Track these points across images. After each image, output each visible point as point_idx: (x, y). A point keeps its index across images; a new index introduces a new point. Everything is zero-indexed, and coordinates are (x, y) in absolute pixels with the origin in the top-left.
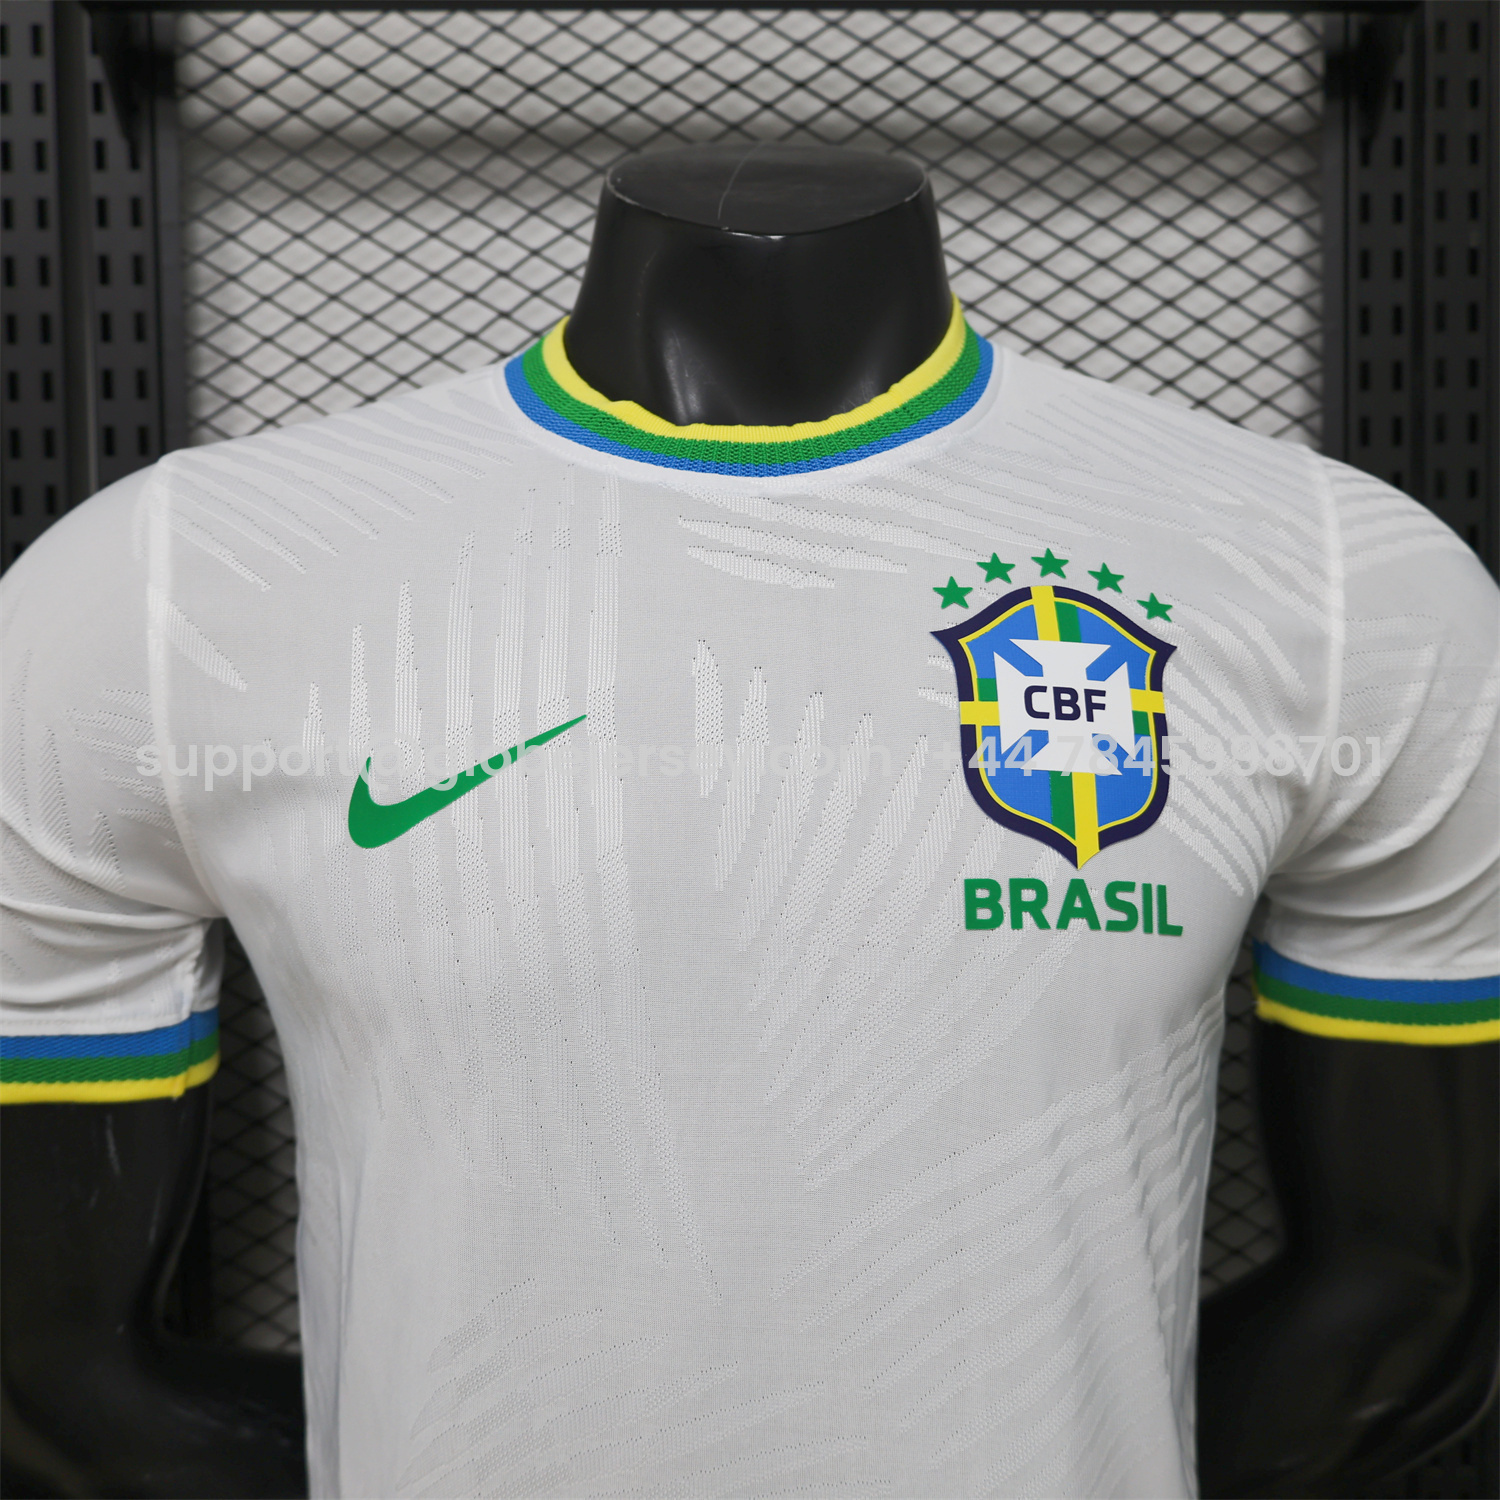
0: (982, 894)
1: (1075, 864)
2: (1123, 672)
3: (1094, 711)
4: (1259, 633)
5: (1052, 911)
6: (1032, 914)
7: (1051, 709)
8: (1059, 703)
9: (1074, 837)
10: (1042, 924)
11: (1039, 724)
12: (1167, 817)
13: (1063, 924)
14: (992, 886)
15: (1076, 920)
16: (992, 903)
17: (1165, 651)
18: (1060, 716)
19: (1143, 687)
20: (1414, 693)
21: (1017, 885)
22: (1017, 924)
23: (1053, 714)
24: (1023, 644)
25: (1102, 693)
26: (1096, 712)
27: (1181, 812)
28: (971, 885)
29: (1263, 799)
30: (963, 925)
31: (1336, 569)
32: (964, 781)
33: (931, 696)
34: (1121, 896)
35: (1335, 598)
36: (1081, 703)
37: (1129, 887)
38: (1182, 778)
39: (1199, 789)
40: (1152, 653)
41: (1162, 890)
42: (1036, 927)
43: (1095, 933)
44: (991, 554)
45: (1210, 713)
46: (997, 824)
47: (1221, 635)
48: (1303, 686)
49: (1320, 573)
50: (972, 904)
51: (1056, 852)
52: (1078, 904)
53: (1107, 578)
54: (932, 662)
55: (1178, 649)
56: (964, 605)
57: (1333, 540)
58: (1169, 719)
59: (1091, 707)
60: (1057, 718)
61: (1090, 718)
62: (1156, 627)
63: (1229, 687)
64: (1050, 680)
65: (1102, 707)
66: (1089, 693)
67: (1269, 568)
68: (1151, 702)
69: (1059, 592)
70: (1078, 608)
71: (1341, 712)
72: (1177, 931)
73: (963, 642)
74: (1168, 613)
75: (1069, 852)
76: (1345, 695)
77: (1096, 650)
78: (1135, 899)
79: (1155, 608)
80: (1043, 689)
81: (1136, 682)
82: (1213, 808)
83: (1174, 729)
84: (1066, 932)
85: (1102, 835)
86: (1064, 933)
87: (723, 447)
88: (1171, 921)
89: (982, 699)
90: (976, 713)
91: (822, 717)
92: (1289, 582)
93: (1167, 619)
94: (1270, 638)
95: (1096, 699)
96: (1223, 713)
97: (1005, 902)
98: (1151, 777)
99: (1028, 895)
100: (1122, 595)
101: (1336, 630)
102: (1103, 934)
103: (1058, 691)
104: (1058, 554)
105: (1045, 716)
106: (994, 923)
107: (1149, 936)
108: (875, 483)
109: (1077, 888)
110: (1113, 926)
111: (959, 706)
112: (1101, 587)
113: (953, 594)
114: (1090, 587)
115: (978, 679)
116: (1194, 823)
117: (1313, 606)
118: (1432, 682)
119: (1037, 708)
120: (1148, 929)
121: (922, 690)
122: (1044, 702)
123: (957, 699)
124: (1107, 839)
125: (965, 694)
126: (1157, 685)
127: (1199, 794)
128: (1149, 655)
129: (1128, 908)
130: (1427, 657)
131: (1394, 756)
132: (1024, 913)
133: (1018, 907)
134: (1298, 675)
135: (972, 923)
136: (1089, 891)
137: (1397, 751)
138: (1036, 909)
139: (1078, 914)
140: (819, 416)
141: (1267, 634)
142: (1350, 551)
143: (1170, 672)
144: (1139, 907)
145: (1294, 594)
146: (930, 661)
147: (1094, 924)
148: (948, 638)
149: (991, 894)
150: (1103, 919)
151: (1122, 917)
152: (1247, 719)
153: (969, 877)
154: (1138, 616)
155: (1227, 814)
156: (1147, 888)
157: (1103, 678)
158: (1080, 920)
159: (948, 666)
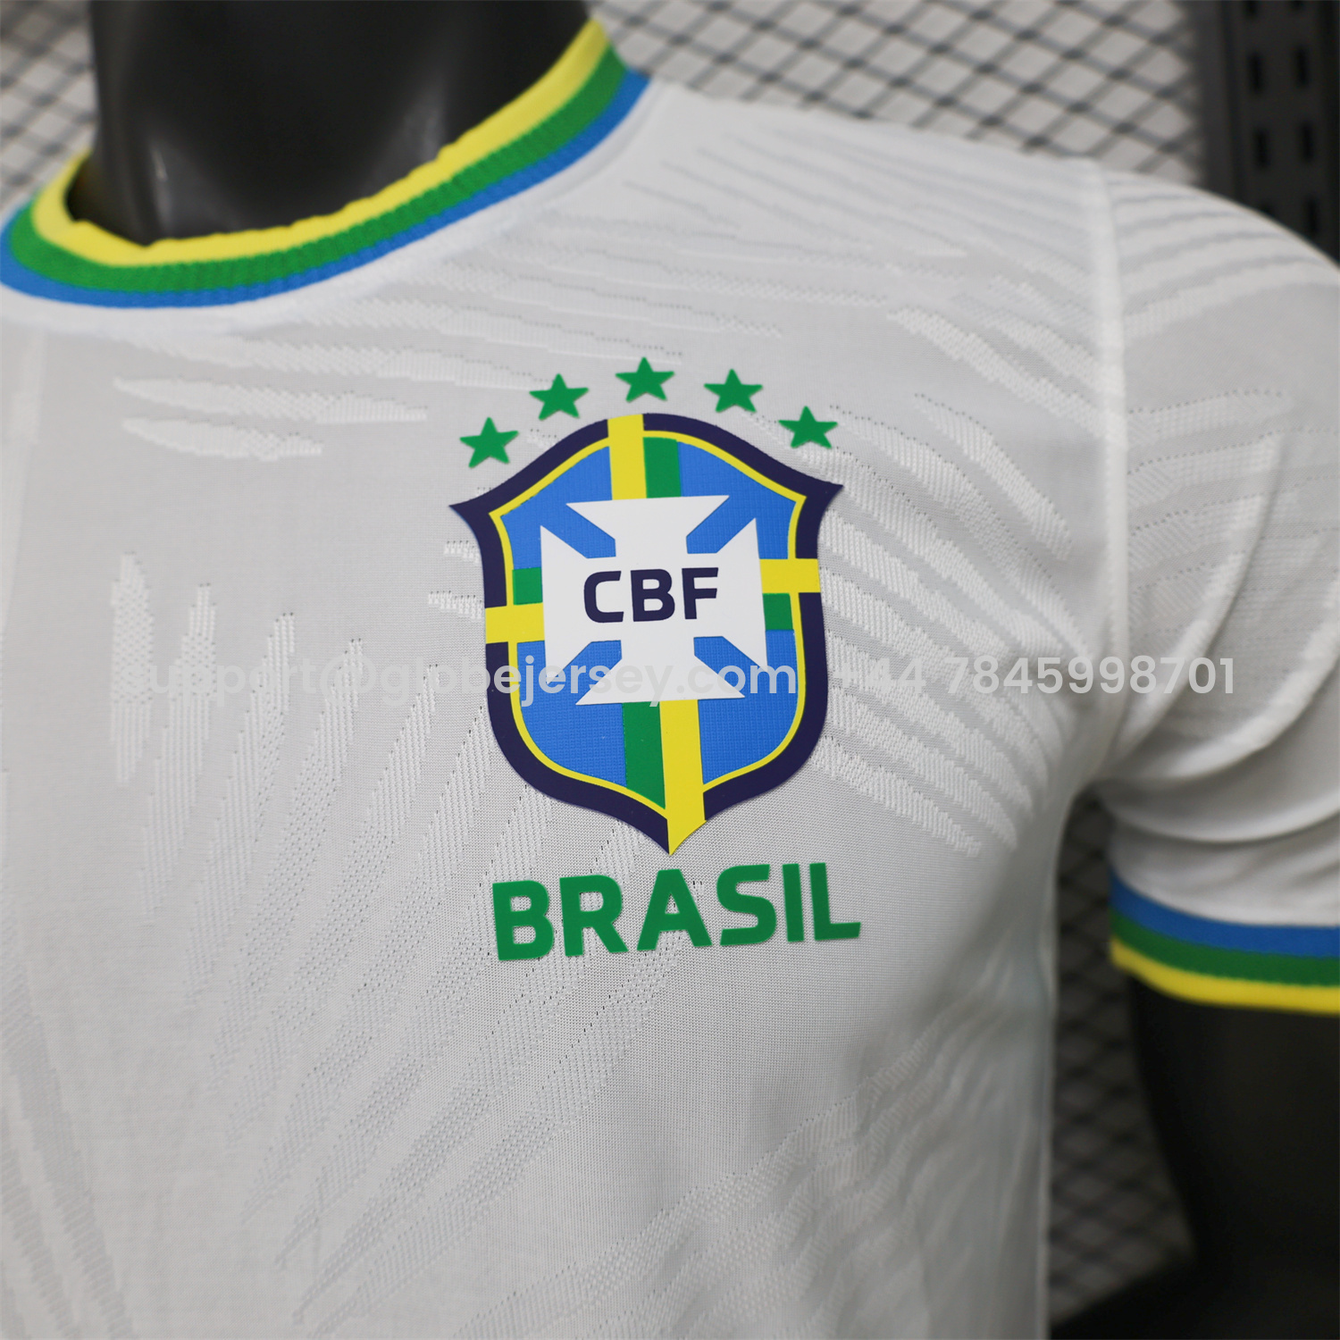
0: (520, 904)
1: (665, 845)
2: (748, 536)
3: (697, 601)
4: (981, 449)
5: (629, 926)
6: (600, 932)
7: (625, 605)
8: (639, 595)
9: (662, 804)
10: (614, 944)
11: (606, 632)
12: (824, 754)
13: (648, 941)
14: (534, 891)
15: (670, 934)
16: (536, 917)
17: (820, 495)
18: (640, 615)
19: (783, 554)
20: (1245, 515)
21: (573, 888)
22: (574, 947)
23: (629, 613)
24: (589, 510)
25: (712, 572)
26: (700, 603)
27: (851, 744)
28: (503, 893)
29: (1009, 702)
30: (495, 954)
31: (1111, 335)
32: (490, 731)
33: (444, 603)
34: (746, 889)
35: (1110, 381)
36: (677, 591)
37: (760, 873)
38: (851, 691)
39: (884, 703)
40: (799, 500)
41: (819, 872)
42: (603, 949)
43: (702, 952)
44: (553, 377)
45: (903, 582)
46: (540, 795)
47: (918, 461)
48: (1063, 523)
49: (1084, 344)
50: (505, 921)
51: (633, 830)
52: (673, 909)
53: (734, 392)
54: (450, 550)
55: (847, 488)
56: (503, 458)
57: (1107, 291)
58: (826, 601)
59: (692, 595)
60: (636, 619)
61: (691, 613)
62: (809, 460)
63: (939, 536)
64: (625, 561)
65: (711, 593)
66: (689, 575)
67: (1003, 347)
68: (795, 576)
69: (652, 421)
70: (680, 444)
71: (1130, 555)
72: (851, 931)
73: (496, 515)
74: (829, 435)
75: (655, 828)
76: (1133, 529)
77: (702, 507)
78: (772, 891)
79: (808, 429)
80: (615, 576)
81: (770, 548)
82: (911, 730)
83: (838, 614)
84: (655, 954)
85: (708, 796)
86: (651, 955)
87: (201, 269)
88: (838, 916)
89: (519, 601)
90: (510, 624)
91: (292, 650)
92: (1033, 363)
93: (826, 444)
94: (1002, 455)
95: (700, 583)
96: (930, 579)
97: (555, 916)
98: (795, 696)
99: (591, 902)
100: (756, 416)
101: (1113, 430)
102: (717, 949)
103: (638, 576)
104: (657, 365)
105: (617, 617)
106: (539, 949)
107: (796, 946)
108: (392, 292)
109: (670, 884)
110: (733, 938)
111: (484, 615)
112: (721, 407)
113: (489, 443)
114: (704, 409)
115: (515, 570)
116: (877, 759)
117: (1075, 397)
118: (1274, 494)
119: (603, 606)
120: (795, 934)
121: (435, 595)
122: (614, 596)
123: (482, 605)
124: (716, 802)
125: (494, 596)
126: (808, 547)
127: (885, 711)
128: (793, 503)
129: (761, 908)
130: (1262, 457)
131: (1221, 616)
132: (585, 931)
133: (575, 921)
134: (1052, 506)
135: (508, 950)
136: (691, 887)
137: (1225, 609)
138: (605, 922)
139: (673, 924)
140: (330, 206)
141: (996, 449)
142: (1135, 305)
143: (832, 528)
144: (779, 903)
145: (1044, 381)
146: (446, 551)
147: (700, 937)
148: (475, 513)
149: (533, 903)
150: (714, 929)
151: (749, 921)
152: (973, 583)
153: (500, 880)
154: (777, 445)
155: (938, 735)
156: (791, 873)
157: (715, 548)
158: (677, 934)
159: (471, 554)
